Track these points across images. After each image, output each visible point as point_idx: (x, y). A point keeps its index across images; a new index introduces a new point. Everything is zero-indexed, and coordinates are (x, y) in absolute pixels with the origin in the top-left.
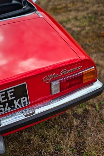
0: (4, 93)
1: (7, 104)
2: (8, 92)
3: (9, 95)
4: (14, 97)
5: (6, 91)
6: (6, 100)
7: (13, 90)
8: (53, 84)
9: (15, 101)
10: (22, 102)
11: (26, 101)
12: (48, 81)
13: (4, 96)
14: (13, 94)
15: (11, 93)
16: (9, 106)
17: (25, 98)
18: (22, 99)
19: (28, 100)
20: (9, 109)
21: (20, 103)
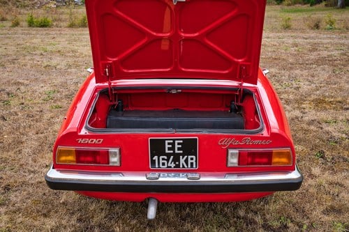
0: (172, 141)
1: (172, 157)
2: (176, 142)
3: (177, 146)
4: (181, 152)
5: (174, 140)
6: (172, 152)
7: (181, 141)
8: (231, 151)
9: (181, 157)
10: (190, 161)
11: (194, 161)
12: (225, 145)
13: (171, 146)
14: (180, 146)
15: (179, 144)
16: (174, 161)
17: (194, 157)
18: (190, 157)
19: (196, 161)
20: (173, 165)
21: (186, 161)
